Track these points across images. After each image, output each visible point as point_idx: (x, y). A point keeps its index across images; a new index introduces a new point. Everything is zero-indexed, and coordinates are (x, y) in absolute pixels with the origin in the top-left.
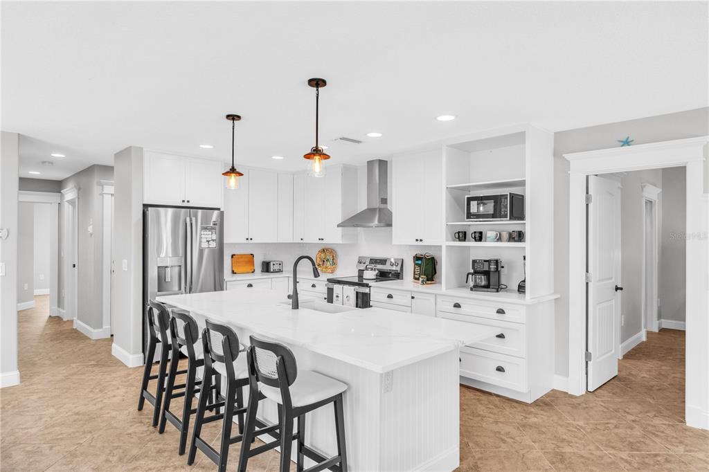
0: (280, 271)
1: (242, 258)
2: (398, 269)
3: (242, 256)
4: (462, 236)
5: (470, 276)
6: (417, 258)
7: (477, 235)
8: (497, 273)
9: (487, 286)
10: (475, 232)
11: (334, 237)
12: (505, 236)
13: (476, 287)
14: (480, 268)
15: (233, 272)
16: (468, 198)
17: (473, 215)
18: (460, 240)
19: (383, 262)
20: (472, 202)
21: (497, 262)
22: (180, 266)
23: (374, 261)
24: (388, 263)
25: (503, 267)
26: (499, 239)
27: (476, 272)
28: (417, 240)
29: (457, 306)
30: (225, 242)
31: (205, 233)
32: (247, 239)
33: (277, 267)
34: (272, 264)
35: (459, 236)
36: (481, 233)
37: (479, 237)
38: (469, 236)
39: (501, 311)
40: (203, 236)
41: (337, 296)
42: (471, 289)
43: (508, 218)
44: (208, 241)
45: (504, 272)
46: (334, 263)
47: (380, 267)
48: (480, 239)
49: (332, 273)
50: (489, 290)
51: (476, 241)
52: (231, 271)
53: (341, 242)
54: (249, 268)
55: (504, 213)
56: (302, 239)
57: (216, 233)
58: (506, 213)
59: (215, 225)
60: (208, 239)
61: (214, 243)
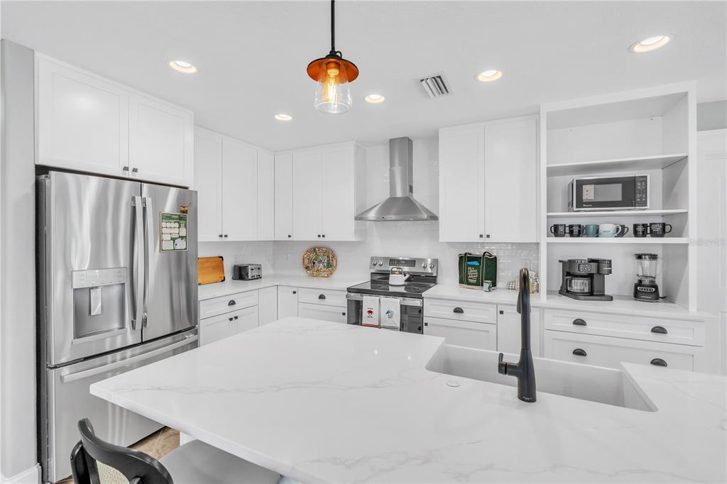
0: (259, 277)
1: (207, 262)
2: (434, 272)
3: (209, 259)
6: (469, 258)
14: (587, 270)
17: (586, 203)
18: (557, 236)
19: (412, 263)
20: (585, 187)
22: (123, 284)
23: (397, 262)
24: (418, 264)
29: (580, 322)
30: (199, 240)
31: (169, 225)
32: (221, 236)
33: (255, 273)
34: (249, 268)
39: (659, 330)
40: (164, 230)
41: (370, 312)
44: (173, 239)
46: (329, 265)
53: (353, 239)
54: (217, 276)
55: (641, 199)
56: (289, 236)
57: (185, 226)
58: (644, 199)
59: (184, 212)
60: (173, 236)
61: (183, 242)
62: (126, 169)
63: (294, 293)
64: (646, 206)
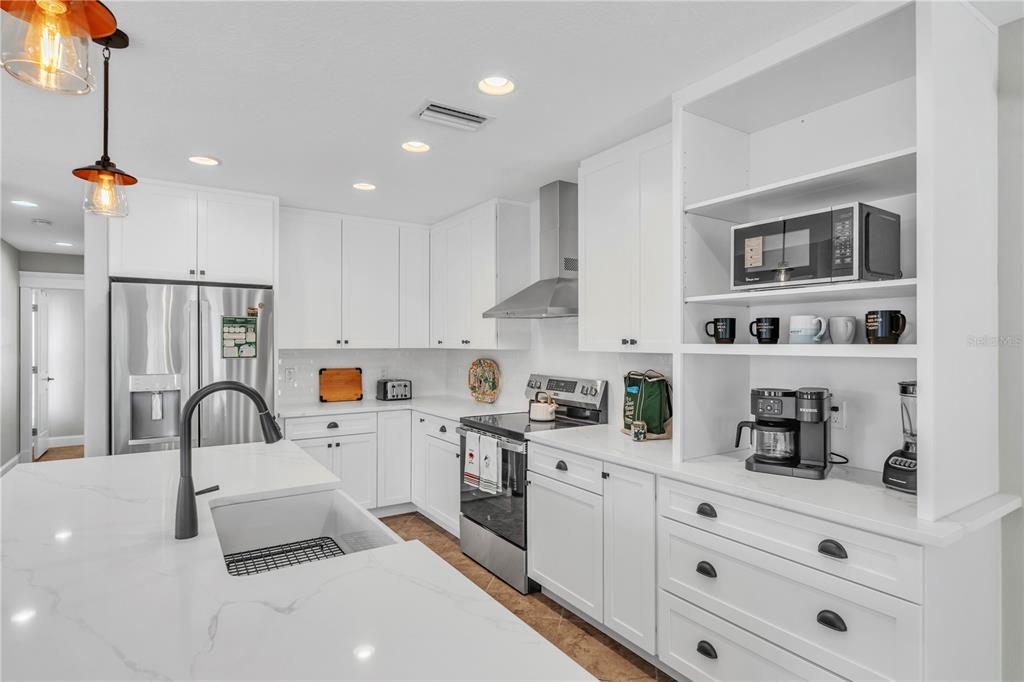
0: (405, 398)
1: (338, 374)
2: (597, 402)
3: (339, 371)
4: (724, 331)
5: (746, 431)
6: (631, 381)
7: (766, 328)
8: (821, 425)
9: (792, 461)
10: (759, 321)
11: (485, 337)
12: (842, 327)
13: (760, 462)
14: (772, 412)
15: (322, 400)
16: (736, 232)
17: (750, 275)
18: (719, 341)
19: (570, 386)
20: (748, 242)
21: (818, 397)
22: (179, 391)
23: (555, 384)
24: (578, 388)
25: (835, 409)
26: (826, 337)
27: (761, 423)
28: (625, 342)
29: (706, 511)
31: (232, 330)
32: (338, 342)
33: (399, 391)
34: (389, 385)
35: (716, 329)
36: (775, 322)
37: (770, 331)
38: (741, 329)
39: (832, 549)
40: (227, 336)
41: (471, 455)
42: (749, 467)
43: (856, 275)
44: (239, 346)
45: (838, 424)
46: (494, 386)
47: (563, 396)
48: (774, 338)
49: (492, 403)
50: (795, 470)
51: (761, 341)
52: (318, 399)
53: (499, 347)
54: (352, 393)
55: (843, 260)
56: (440, 342)
57: (255, 331)
58: (848, 260)
59: (252, 315)
60: (238, 342)
61: (252, 348)
62: (192, 272)
63: (422, 420)
64: (852, 274)
